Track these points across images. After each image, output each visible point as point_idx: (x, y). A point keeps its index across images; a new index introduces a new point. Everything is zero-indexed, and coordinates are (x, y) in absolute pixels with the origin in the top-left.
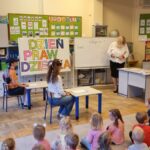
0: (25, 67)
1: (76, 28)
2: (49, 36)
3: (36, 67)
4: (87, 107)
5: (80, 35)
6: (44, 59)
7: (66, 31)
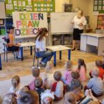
0: (18, 32)
1: (51, 5)
2: (33, 11)
3: (25, 33)
4: (60, 58)
5: (54, 11)
6: (30, 27)
7: (44, 8)
